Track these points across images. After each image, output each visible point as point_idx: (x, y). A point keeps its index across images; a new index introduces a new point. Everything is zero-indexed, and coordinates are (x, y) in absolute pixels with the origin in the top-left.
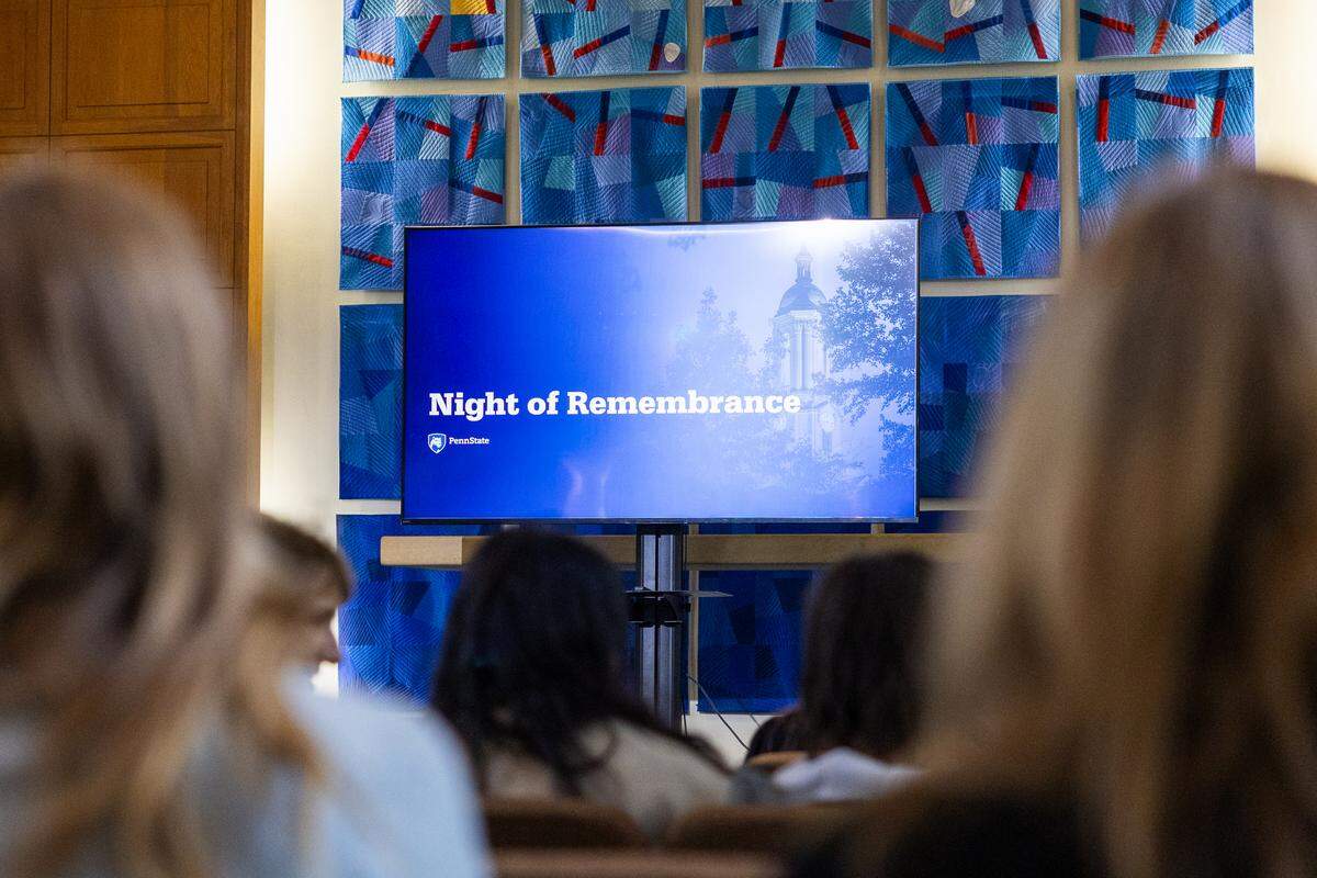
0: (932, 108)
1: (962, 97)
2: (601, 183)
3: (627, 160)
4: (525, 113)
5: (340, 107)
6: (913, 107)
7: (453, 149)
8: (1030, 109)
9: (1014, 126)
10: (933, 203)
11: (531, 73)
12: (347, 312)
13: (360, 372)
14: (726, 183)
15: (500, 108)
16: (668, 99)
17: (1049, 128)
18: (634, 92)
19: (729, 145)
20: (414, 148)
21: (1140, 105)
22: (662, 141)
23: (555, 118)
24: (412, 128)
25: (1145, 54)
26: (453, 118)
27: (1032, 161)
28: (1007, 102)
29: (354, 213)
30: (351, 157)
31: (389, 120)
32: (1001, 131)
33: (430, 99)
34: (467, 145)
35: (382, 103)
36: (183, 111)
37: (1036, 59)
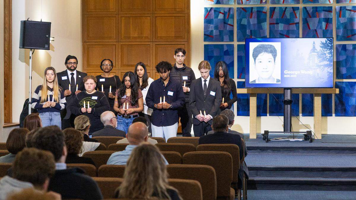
0: (310, 11)
1: (316, 9)
2: (251, 23)
3: (256, 19)
4: (237, 11)
5: (204, 9)
6: (307, 11)
7: (224, 17)
8: (328, 12)
9: (325, 15)
10: (311, 27)
11: (238, 4)
12: (205, 45)
13: (208, 56)
14: (274, 24)
15: (233, 10)
16: (263, 9)
17: (331, 15)
18: (257, 8)
19: (274, 17)
20: (217, 16)
21: (347, 11)
22: (262, 17)
23: (243, 12)
24: (217, 13)
25: (348, 3)
26: (224, 11)
27: (328, 21)
28: (324, 10)
29: (206, 28)
30: (206, 18)
31: (213, 11)
32: (323, 15)
33: (220, 8)
34: (227, 16)
35: (211, 8)
36: (177, 10)
37: (329, 3)
